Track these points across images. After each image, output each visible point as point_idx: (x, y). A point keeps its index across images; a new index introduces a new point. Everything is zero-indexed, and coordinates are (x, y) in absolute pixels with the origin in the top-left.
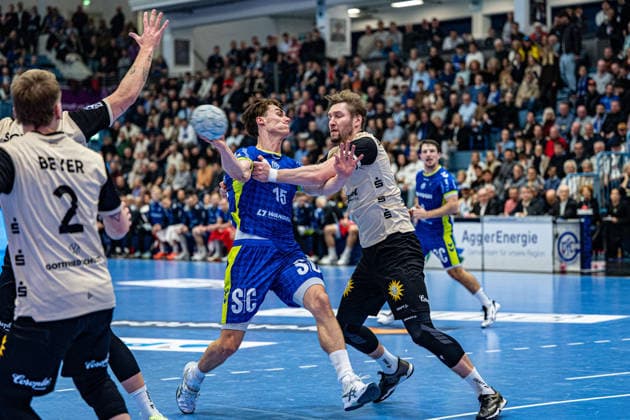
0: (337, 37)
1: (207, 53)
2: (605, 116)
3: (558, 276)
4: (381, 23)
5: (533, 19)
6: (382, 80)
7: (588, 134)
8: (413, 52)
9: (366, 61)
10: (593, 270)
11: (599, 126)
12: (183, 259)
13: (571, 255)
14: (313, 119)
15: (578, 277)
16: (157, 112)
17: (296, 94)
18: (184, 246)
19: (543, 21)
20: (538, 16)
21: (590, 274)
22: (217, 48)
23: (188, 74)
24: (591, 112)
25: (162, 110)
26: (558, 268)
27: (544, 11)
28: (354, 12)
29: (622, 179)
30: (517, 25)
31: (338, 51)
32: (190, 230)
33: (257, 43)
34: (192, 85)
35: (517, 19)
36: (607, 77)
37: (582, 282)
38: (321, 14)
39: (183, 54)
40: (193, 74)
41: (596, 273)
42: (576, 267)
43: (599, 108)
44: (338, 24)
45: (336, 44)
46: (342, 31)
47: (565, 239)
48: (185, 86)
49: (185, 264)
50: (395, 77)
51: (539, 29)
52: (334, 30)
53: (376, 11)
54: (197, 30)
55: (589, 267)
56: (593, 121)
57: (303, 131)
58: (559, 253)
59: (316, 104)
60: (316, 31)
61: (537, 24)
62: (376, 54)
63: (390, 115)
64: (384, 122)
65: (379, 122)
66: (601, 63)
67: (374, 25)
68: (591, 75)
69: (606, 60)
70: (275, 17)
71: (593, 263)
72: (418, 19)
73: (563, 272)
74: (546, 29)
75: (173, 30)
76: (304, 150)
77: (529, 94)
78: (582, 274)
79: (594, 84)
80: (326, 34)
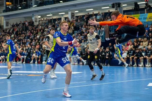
0: (36, 21)
1: (12, 24)
2: (84, 36)
3: (73, 65)
4: (44, 19)
5: (72, 18)
6: (44, 29)
7: (81, 39)
8: (50, 24)
9: (41, 26)
10: (80, 64)
11: (83, 37)
12: (4, 62)
13: (76, 61)
14: (31, 36)
15: (77, 65)
16: (2, 35)
17: (28, 32)
18: (4, 60)
19: (74, 18)
20: (73, 17)
21: (79, 65)
22: (13, 23)
23: (8, 28)
24: (81, 35)
25: (3, 35)
26: (73, 64)
27: (74, 17)
28: (39, 17)
29: (87, 47)
30: (69, 19)
31: (36, 24)
32: (5, 57)
33: (21, 22)
34: (9, 30)
35: (69, 18)
36: (85, 29)
37: (78, 66)
38: (33, 17)
39: (8, 24)
40: (9, 28)
41: (81, 65)
42: (77, 64)
43: (83, 34)
44: (36, 19)
45: (36, 22)
46: (37, 20)
47: (75, 58)
48: (7, 30)
49: (4, 63)
50: (46, 28)
51: (73, 20)
52: (36, 20)
53: (44, 17)
54: (10, 20)
55: (79, 63)
56: (82, 37)
57: (28, 39)
58: (74, 61)
59: (31, 34)
60: (32, 20)
61: (73, 19)
62: (43, 24)
63: (45, 35)
64: (44, 37)
65: (43, 37)
66: (84, 26)
67: (42, 19)
68: (82, 28)
69: (85, 25)
70: (25, 17)
71: (80, 63)
72: (51, 18)
73: (74, 65)
74: (74, 20)
75: (5, 20)
76: (28, 42)
77: (70, 32)
78: (78, 65)
79: (83, 30)
80: (34, 21)
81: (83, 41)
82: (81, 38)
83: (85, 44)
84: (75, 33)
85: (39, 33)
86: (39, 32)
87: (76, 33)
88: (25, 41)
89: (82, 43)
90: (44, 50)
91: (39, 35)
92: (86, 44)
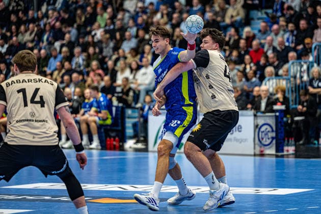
3: (258, 158)
10: (285, 153)
13: (268, 141)
15: (274, 159)
21: (282, 156)
26: (258, 152)
37: (277, 162)
41: (288, 156)
42: (272, 151)
47: (263, 129)
55: (282, 151)
58: (259, 140)
64: (122, 35)
65: (118, 35)
71: (286, 148)
73: (262, 155)
78: (277, 156)
81: (292, 54)
82: (282, 43)
83: (301, 66)
84: (253, 19)
85: (99, 18)
86: (102, 15)
87: (259, 19)
88: (43, 51)
89: (291, 62)
90: (127, 94)
91: (99, 27)
92: (305, 67)
